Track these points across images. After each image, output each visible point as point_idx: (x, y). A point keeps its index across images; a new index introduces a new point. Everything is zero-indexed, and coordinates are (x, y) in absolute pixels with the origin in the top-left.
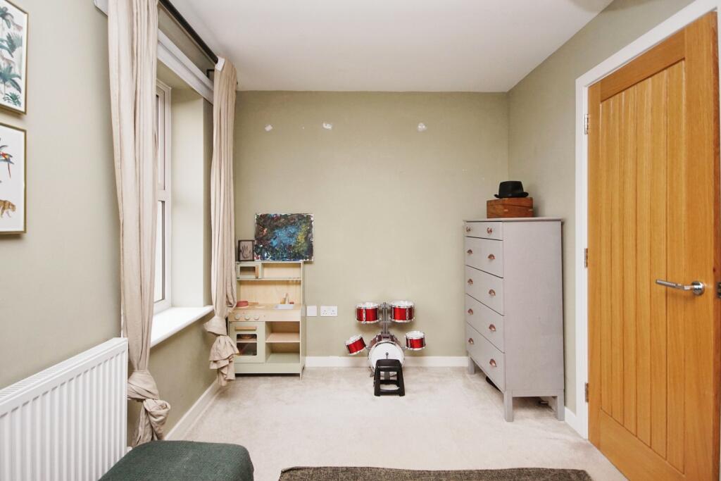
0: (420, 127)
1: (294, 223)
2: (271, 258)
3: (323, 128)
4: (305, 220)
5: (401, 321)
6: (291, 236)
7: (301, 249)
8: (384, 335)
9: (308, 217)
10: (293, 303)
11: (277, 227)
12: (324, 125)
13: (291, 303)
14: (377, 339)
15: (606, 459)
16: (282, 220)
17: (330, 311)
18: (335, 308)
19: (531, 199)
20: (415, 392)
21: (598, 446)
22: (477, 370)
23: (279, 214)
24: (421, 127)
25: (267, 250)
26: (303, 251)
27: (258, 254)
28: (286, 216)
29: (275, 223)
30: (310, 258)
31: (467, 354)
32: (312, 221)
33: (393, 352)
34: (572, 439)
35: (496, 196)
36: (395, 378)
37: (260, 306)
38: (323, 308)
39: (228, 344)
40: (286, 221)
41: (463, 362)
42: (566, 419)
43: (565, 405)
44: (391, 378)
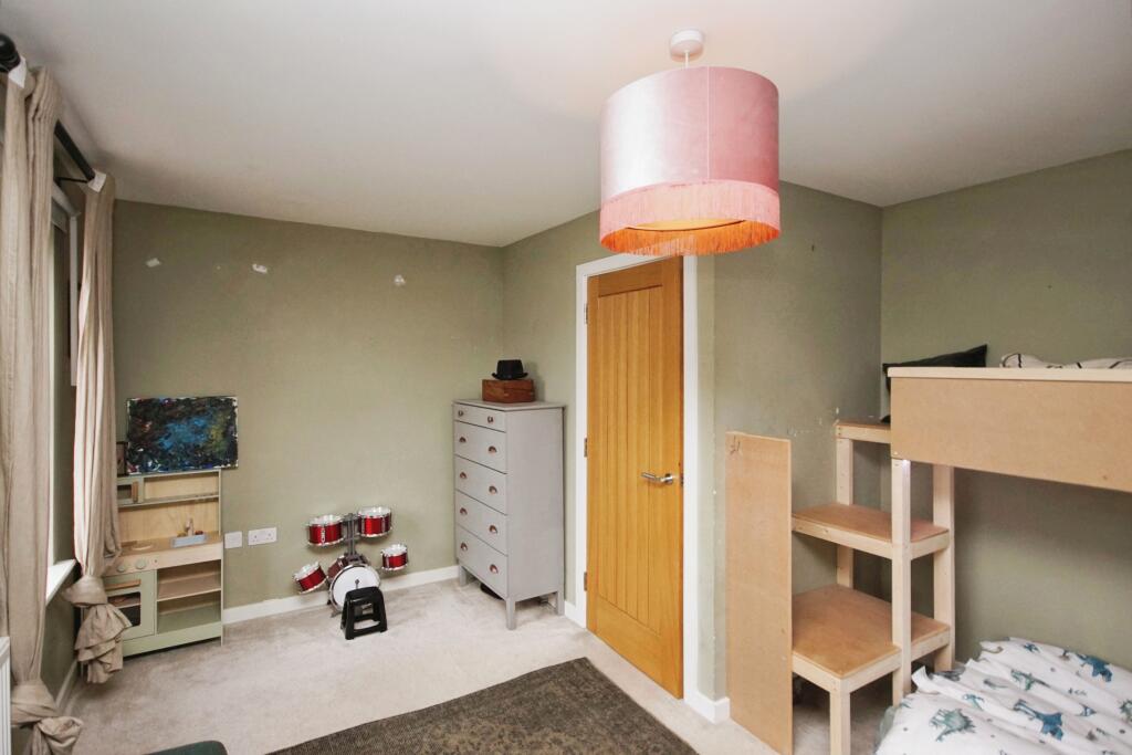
0: (397, 280)
1: (204, 411)
2: (160, 468)
3: (252, 269)
4: (223, 406)
5: (375, 535)
6: (198, 431)
7: (217, 450)
8: (349, 557)
9: (229, 402)
10: (201, 533)
11: (171, 419)
12: (255, 266)
13: (197, 534)
14: (340, 563)
15: (601, 642)
16: (181, 408)
17: (264, 536)
18: (273, 531)
19: (532, 382)
20: (399, 623)
21: (595, 632)
22: (471, 579)
23: (174, 399)
24: (399, 280)
25: (152, 457)
26: (219, 452)
27: (134, 464)
28: (188, 402)
29: (167, 413)
30: (233, 462)
31: (457, 561)
32: (234, 408)
33: (366, 577)
34: (571, 631)
35: (494, 375)
36: (371, 611)
37: (140, 546)
38: (252, 533)
39: (112, 615)
40: (189, 409)
41: (453, 572)
42: (566, 613)
43: (565, 598)
44: (365, 613)
